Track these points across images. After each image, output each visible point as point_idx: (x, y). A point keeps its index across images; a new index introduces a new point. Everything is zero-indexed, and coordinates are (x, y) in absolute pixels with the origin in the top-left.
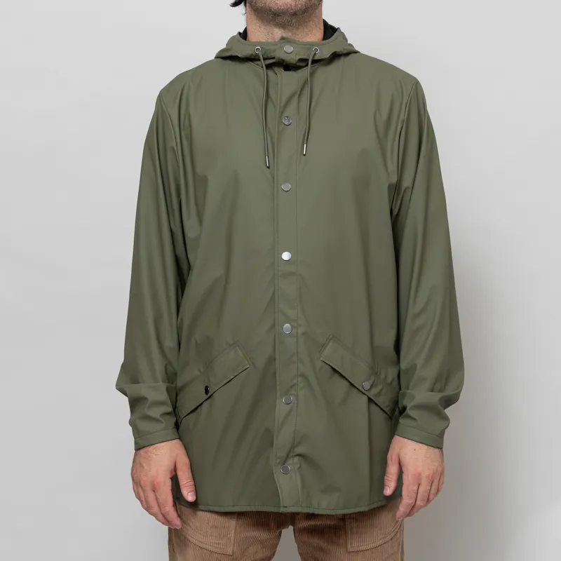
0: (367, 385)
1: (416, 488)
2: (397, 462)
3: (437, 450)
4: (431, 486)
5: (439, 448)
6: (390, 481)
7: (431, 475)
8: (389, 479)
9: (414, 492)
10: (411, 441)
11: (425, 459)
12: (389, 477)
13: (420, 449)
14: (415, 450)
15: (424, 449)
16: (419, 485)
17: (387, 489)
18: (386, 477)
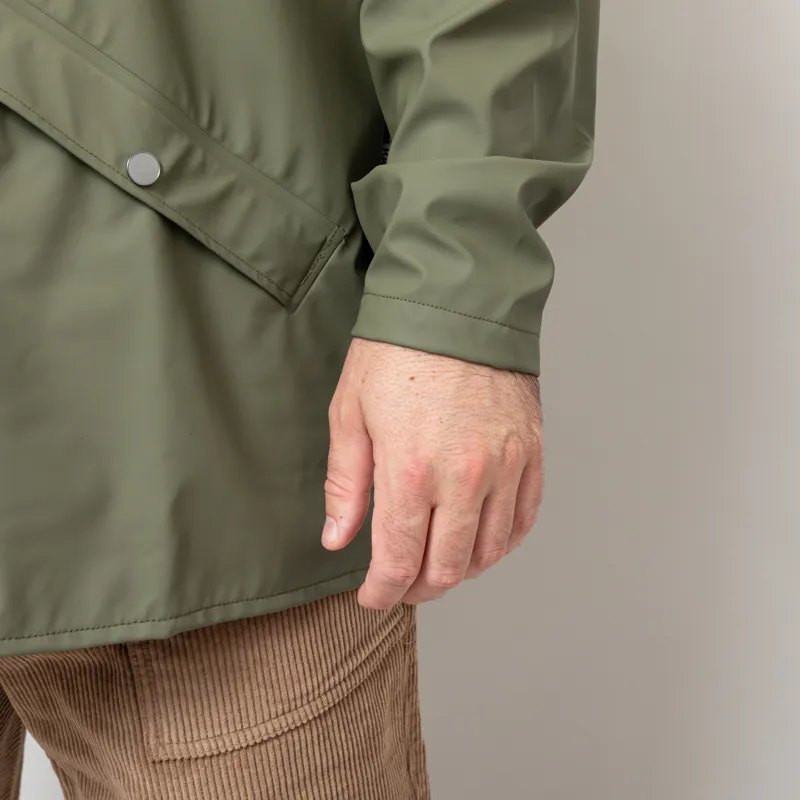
4: (484, 512)
6: (337, 499)
7: (476, 470)
8: (336, 490)
9: (409, 536)
10: (400, 348)
11: (452, 412)
12: (336, 484)
13: (434, 377)
14: (412, 378)
15: (451, 375)
16: (433, 511)
17: (331, 526)
18: (328, 486)
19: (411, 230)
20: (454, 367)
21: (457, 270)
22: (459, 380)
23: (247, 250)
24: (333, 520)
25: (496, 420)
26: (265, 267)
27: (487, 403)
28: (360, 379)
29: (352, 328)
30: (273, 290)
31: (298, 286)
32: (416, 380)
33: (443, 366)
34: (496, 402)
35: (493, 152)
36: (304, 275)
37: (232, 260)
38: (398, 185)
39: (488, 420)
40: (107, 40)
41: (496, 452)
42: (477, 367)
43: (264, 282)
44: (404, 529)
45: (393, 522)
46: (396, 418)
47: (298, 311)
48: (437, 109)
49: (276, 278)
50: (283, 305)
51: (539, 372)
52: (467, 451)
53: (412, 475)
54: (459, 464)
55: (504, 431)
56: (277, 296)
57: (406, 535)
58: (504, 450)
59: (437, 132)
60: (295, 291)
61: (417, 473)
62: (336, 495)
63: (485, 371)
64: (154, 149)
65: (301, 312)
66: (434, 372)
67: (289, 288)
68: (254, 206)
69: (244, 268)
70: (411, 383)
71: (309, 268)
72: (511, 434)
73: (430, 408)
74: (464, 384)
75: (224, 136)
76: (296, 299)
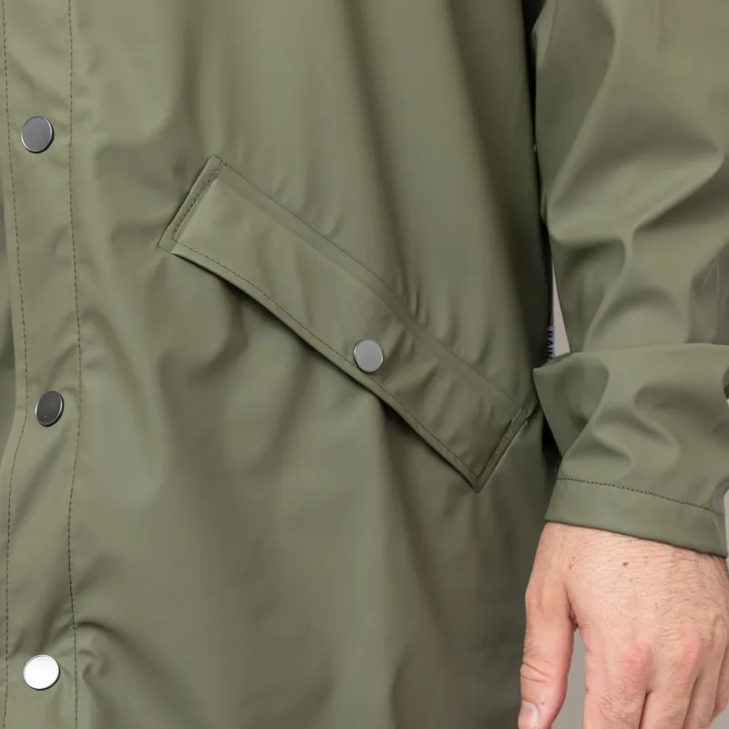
0: (370, 354)
1: (634, 707)
2: (563, 611)
3: (708, 564)
4: (693, 696)
5: (711, 554)
6: (537, 684)
7: (693, 655)
8: (536, 675)
9: (627, 723)
10: (609, 534)
11: (666, 598)
12: (536, 669)
13: (646, 563)
14: (625, 564)
15: (661, 560)
16: (647, 695)
17: (530, 711)
18: (524, 670)
19: (620, 417)
20: (666, 551)
21: (664, 455)
22: (670, 564)
23: (446, 434)
24: (532, 706)
25: (704, 604)
26: (459, 449)
27: (696, 587)
28: (566, 566)
29: (546, 511)
30: (465, 472)
31: (484, 469)
32: (629, 565)
33: (653, 551)
34: (703, 586)
35: (691, 340)
36: (490, 456)
37: (434, 444)
38: (603, 373)
39: (698, 604)
40: (336, 231)
41: (708, 637)
42: (684, 552)
43: (458, 465)
44: (623, 716)
45: (611, 708)
46: (611, 605)
47: (483, 491)
48: (639, 297)
49: (468, 461)
50: (471, 486)
51: (727, 554)
52: (683, 636)
53: (632, 662)
54: (676, 649)
55: (712, 616)
56: (468, 477)
57: (625, 721)
58: (713, 635)
59: (636, 320)
60: (482, 473)
61: (639, 659)
62: (538, 681)
63: (691, 555)
64: (377, 336)
65: (485, 493)
66: (646, 557)
67: (477, 471)
68: (453, 389)
69: (444, 452)
70: (625, 569)
71: (495, 450)
72: (717, 618)
73: (644, 594)
74: (674, 569)
75: (427, 323)
76: (481, 481)
